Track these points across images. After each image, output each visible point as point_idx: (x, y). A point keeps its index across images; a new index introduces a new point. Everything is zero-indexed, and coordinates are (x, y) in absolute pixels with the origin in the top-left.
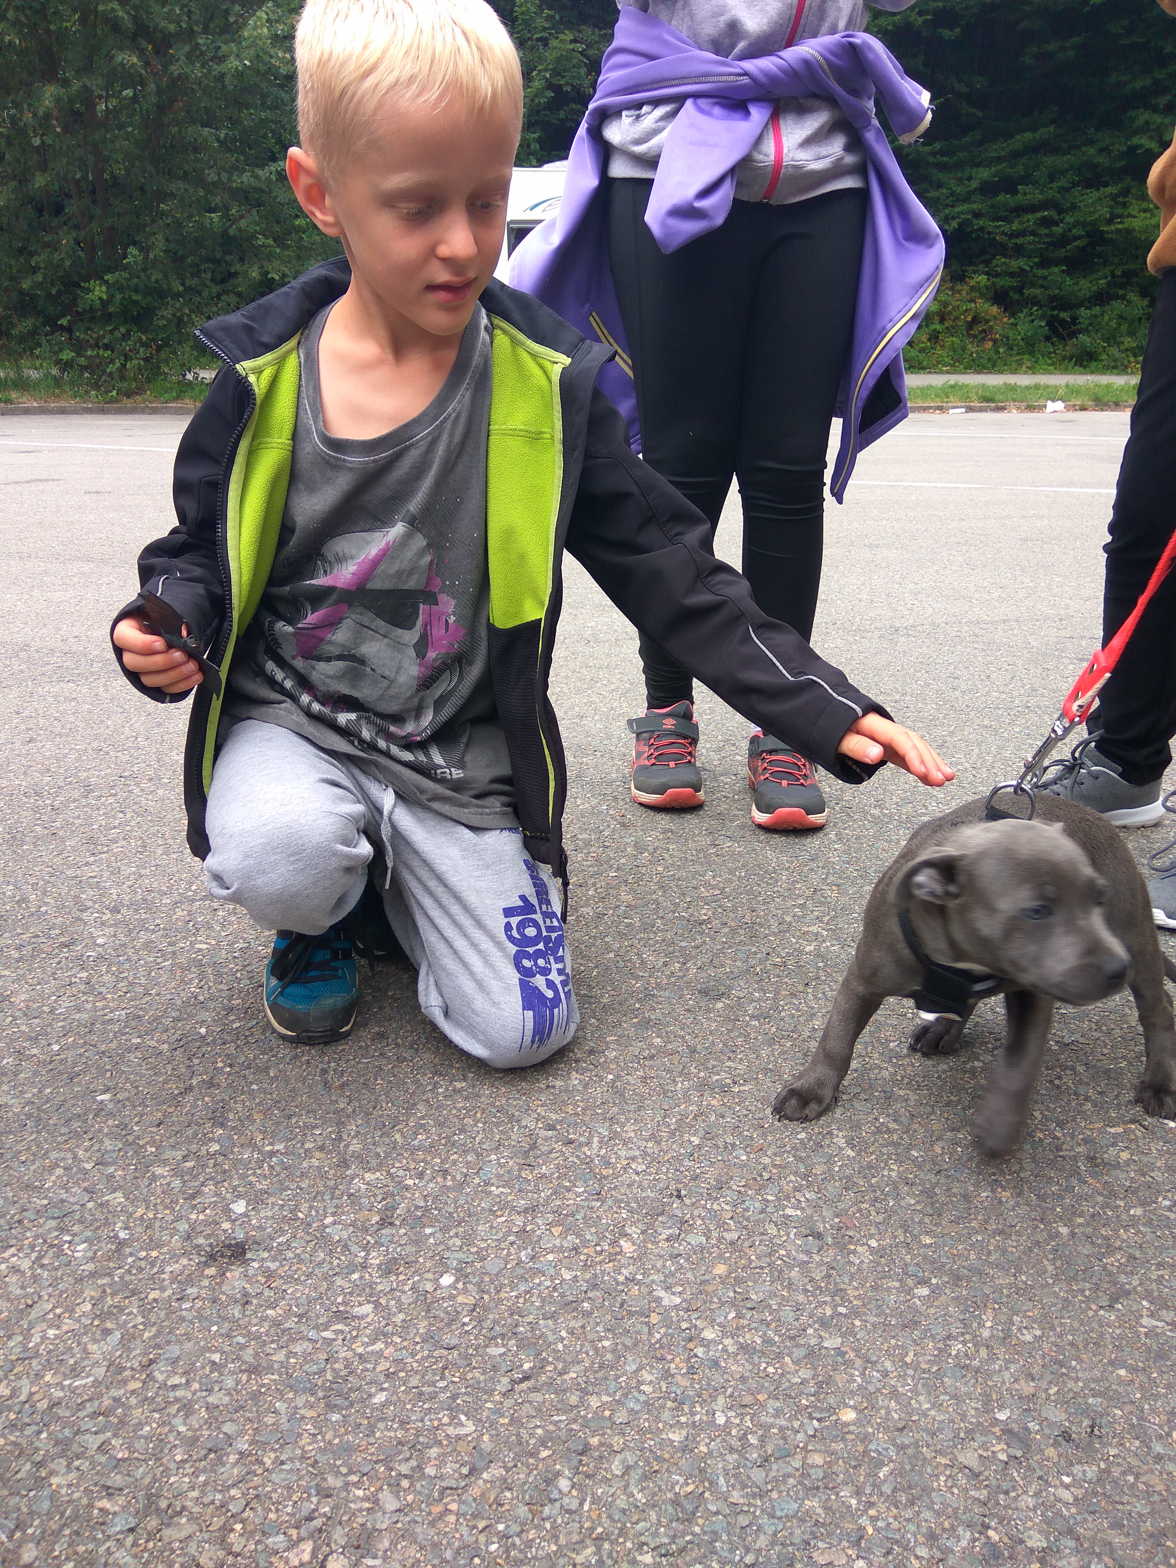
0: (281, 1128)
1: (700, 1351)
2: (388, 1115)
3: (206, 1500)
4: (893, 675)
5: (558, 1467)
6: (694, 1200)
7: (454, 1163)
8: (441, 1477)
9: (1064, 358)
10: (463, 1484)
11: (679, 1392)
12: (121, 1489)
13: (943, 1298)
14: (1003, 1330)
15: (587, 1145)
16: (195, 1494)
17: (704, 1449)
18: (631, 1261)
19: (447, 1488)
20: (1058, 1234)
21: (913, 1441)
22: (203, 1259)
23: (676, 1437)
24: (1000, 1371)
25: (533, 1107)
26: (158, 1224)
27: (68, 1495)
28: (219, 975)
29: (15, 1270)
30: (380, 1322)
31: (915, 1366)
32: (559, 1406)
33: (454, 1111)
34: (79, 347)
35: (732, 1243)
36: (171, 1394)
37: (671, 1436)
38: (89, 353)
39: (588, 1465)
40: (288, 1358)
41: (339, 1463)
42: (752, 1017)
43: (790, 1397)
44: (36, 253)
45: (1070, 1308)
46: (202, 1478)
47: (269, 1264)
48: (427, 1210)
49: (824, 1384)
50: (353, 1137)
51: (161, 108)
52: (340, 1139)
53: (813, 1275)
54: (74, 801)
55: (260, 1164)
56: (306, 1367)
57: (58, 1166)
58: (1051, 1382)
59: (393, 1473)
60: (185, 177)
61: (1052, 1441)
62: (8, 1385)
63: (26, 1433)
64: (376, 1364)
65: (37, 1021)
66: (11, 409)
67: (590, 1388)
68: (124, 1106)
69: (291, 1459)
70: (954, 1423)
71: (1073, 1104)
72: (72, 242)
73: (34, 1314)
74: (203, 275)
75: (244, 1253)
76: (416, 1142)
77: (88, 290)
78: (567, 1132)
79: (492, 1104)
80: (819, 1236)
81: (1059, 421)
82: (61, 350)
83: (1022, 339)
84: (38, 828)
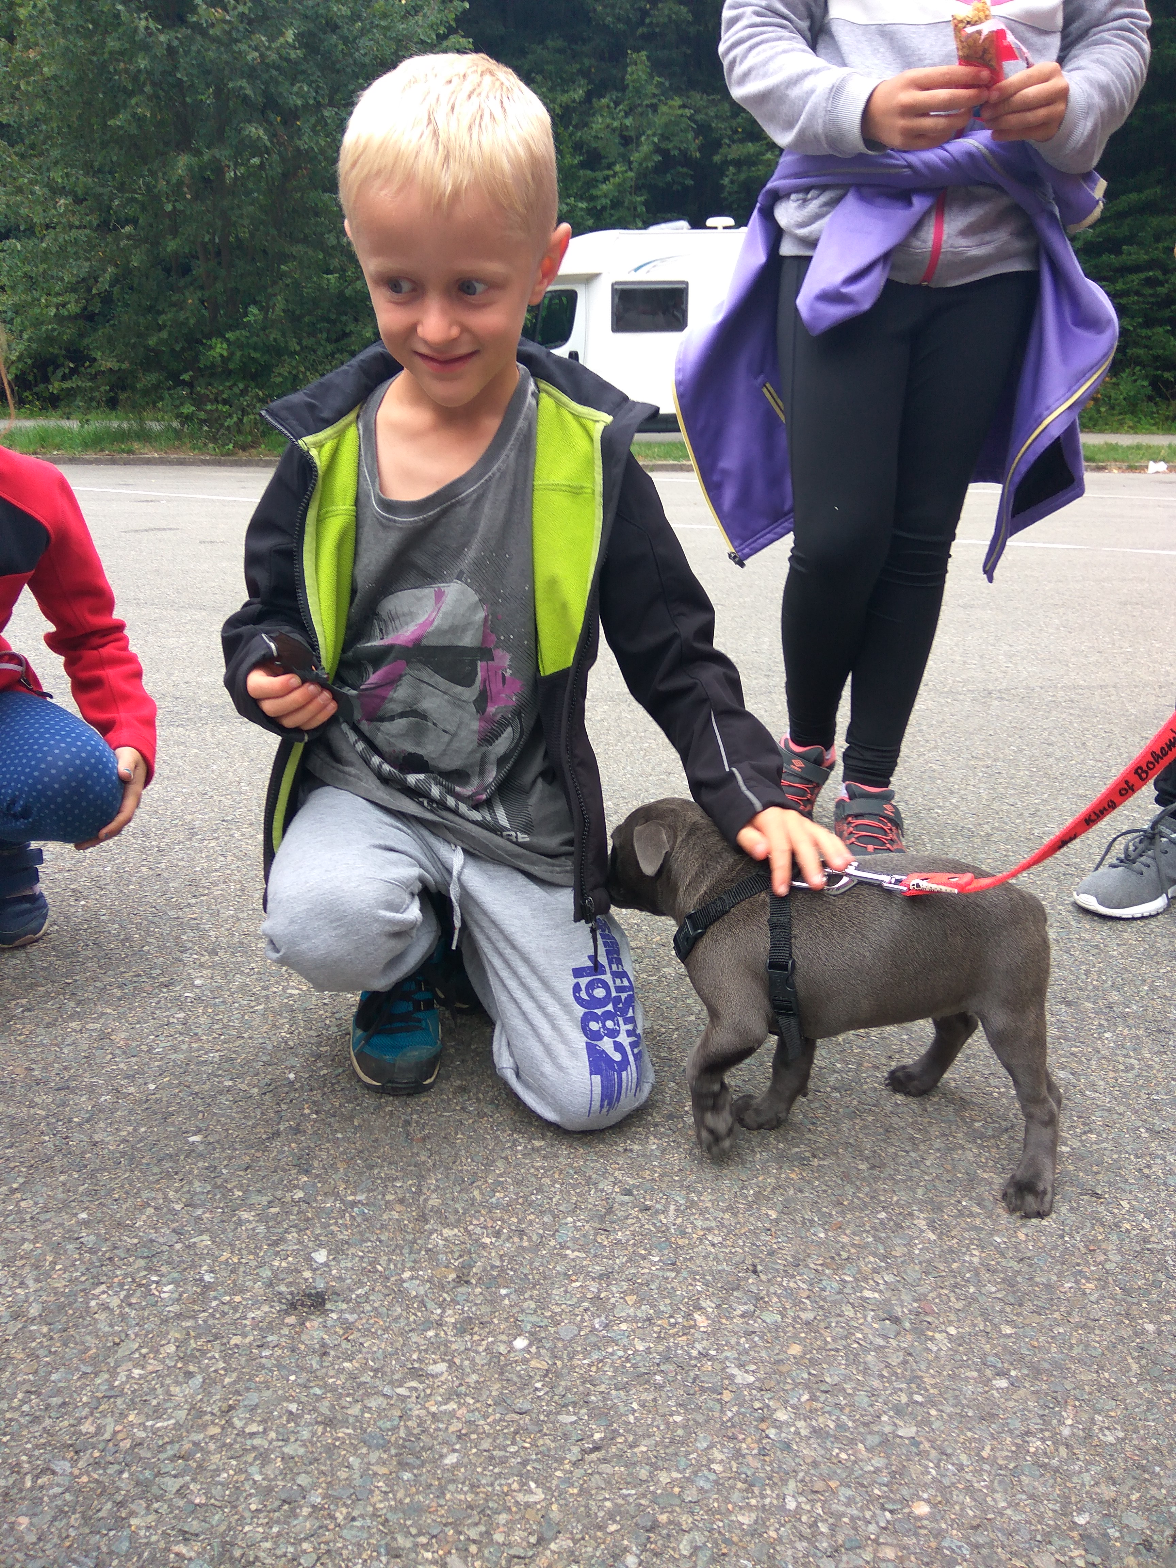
0: (364, 1179)
1: (772, 1432)
2: (467, 1171)
3: (279, 1552)
4: (984, 740)
5: (626, 1542)
6: (770, 1276)
7: (531, 1223)
8: (509, 1545)
9: (1167, 418)
10: (530, 1553)
11: (749, 1473)
12: (197, 1535)
13: (1022, 1392)
14: (1083, 1430)
15: (663, 1212)
16: (268, 1545)
17: (773, 1534)
18: (705, 1336)
19: (515, 1557)
20: (1144, 1331)
21: (987, 1540)
22: (284, 1307)
23: (746, 1519)
24: (1080, 1472)
25: (611, 1171)
26: (242, 1269)
27: (146, 1537)
28: (308, 1021)
29: (105, 1307)
30: (453, 1382)
31: (992, 1460)
32: (629, 1480)
33: (532, 1170)
34: (199, 402)
35: (807, 1323)
36: (249, 1442)
37: (740, 1518)
38: (209, 407)
39: (656, 1543)
40: (363, 1412)
41: (409, 1523)
42: (835, 1089)
43: (862, 1485)
44: (163, 312)
45: (1155, 1411)
46: (275, 1530)
47: (347, 1316)
48: (503, 1270)
49: (898, 1474)
50: (433, 1192)
51: (285, 176)
52: (420, 1192)
53: (889, 1360)
54: (179, 843)
55: (342, 1213)
56: (380, 1423)
57: (149, 1206)
58: (1132, 1488)
59: (462, 1538)
60: (305, 240)
61: (1131, 1549)
62: (93, 1422)
63: (109, 1471)
64: (449, 1423)
65: (134, 1059)
66: (133, 460)
67: (660, 1463)
68: (214, 1149)
69: (362, 1516)
70: (1030, 1523)
71: (1163, 1195)
72: (197, 302)
73: (121, 1352)
74: (319, 335)
75: (323, 1303)
76: (494, 1200)
77: (211, 347)
78: (644, 1198)
79: (570, 1165)
80: (896, 1320)
81: (1161, 482)
82: (182, 404)
83: (1125, 399)
84: (144, 869)
